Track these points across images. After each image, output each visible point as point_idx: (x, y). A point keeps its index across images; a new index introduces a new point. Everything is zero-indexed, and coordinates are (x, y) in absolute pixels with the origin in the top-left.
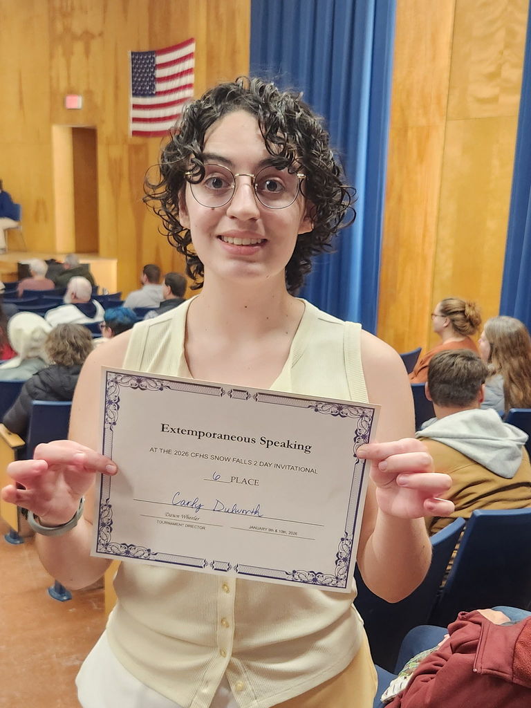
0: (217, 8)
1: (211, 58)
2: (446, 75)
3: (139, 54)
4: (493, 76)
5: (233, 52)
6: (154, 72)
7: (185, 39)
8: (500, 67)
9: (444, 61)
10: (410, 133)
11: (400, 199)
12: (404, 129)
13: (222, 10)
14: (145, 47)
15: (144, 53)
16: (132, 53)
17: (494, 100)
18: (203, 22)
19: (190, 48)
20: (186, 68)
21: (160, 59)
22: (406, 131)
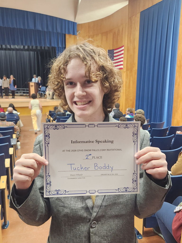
0: (130, 37)
1: (128, 50)
3: (110, 50)
5: (134, 48)
6: (114, 54)
7: (122, 46)
13: (131, 38)
14: (111, 49)
15: (111, 50)
16: (108, 50)
18: (126, 41)
19: (123, 48)
20: (122, 53)
21: (115, 51)
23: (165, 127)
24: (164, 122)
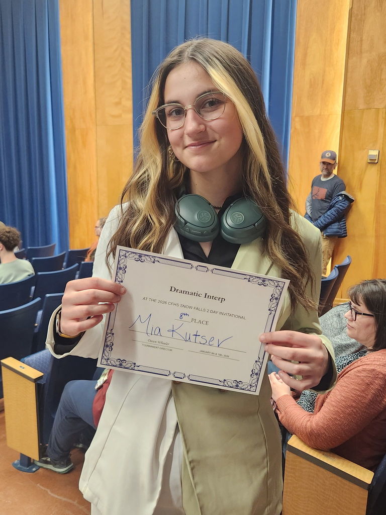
2: (93, 102)
4: (118, 104)
8: (121, 99)
9: (91, 94)
10: (77, 132)
11: (75, 168)
12: (73, 130)
17: (119, 116)
22: (75, 131)
23: (57, 253)
24: (54, 245)
